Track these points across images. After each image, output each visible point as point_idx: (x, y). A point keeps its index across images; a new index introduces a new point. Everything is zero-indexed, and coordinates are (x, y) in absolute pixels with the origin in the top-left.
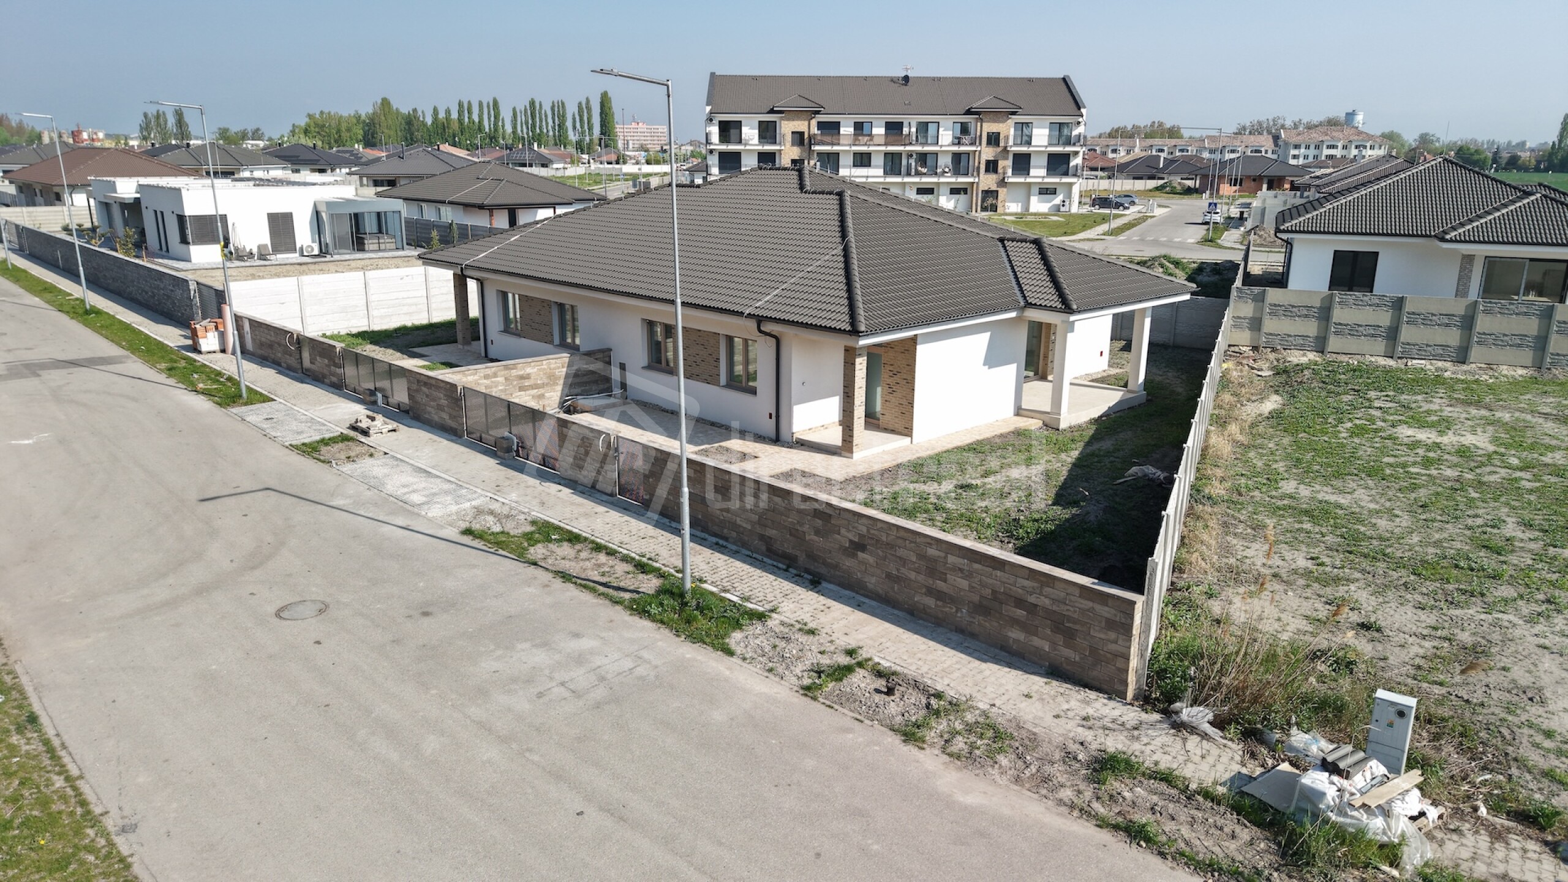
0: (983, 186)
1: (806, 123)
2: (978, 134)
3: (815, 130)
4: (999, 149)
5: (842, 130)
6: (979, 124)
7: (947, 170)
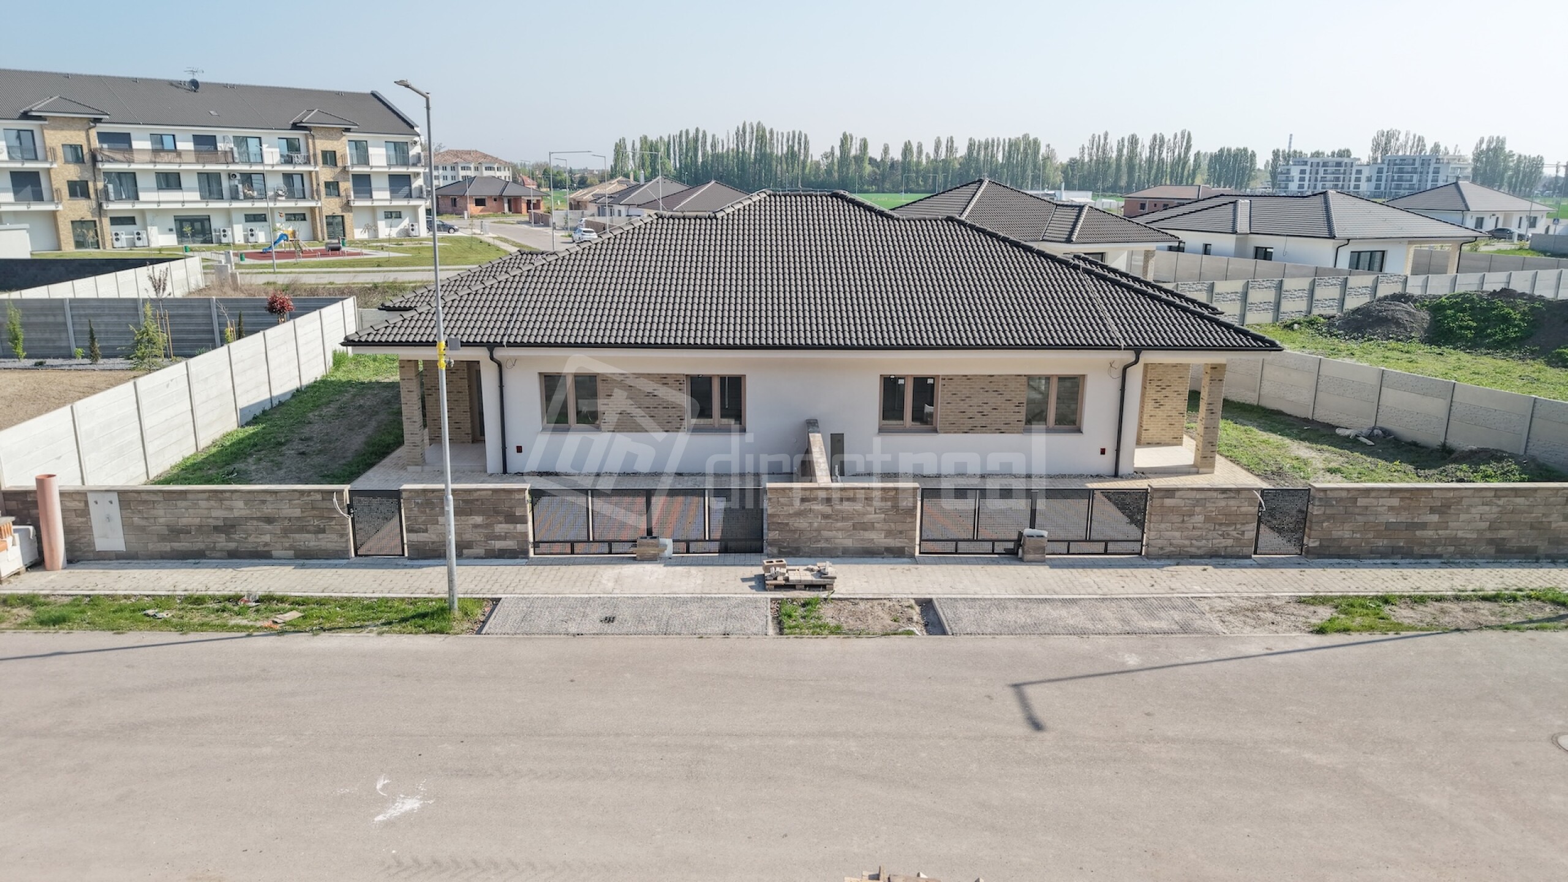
0: (327, 212)
1: (83, 134)
2: (311, 152)
3: (96, 144)
4: (338, 170)
5: (136, 145)
6: (310, 141)
7: (280, 193)
